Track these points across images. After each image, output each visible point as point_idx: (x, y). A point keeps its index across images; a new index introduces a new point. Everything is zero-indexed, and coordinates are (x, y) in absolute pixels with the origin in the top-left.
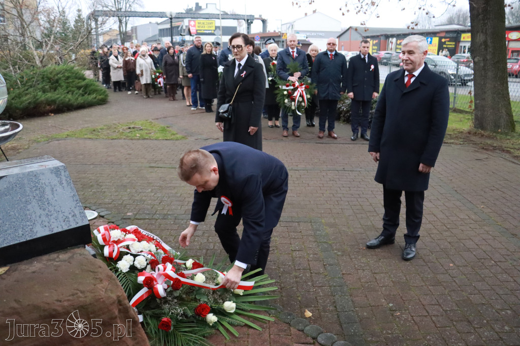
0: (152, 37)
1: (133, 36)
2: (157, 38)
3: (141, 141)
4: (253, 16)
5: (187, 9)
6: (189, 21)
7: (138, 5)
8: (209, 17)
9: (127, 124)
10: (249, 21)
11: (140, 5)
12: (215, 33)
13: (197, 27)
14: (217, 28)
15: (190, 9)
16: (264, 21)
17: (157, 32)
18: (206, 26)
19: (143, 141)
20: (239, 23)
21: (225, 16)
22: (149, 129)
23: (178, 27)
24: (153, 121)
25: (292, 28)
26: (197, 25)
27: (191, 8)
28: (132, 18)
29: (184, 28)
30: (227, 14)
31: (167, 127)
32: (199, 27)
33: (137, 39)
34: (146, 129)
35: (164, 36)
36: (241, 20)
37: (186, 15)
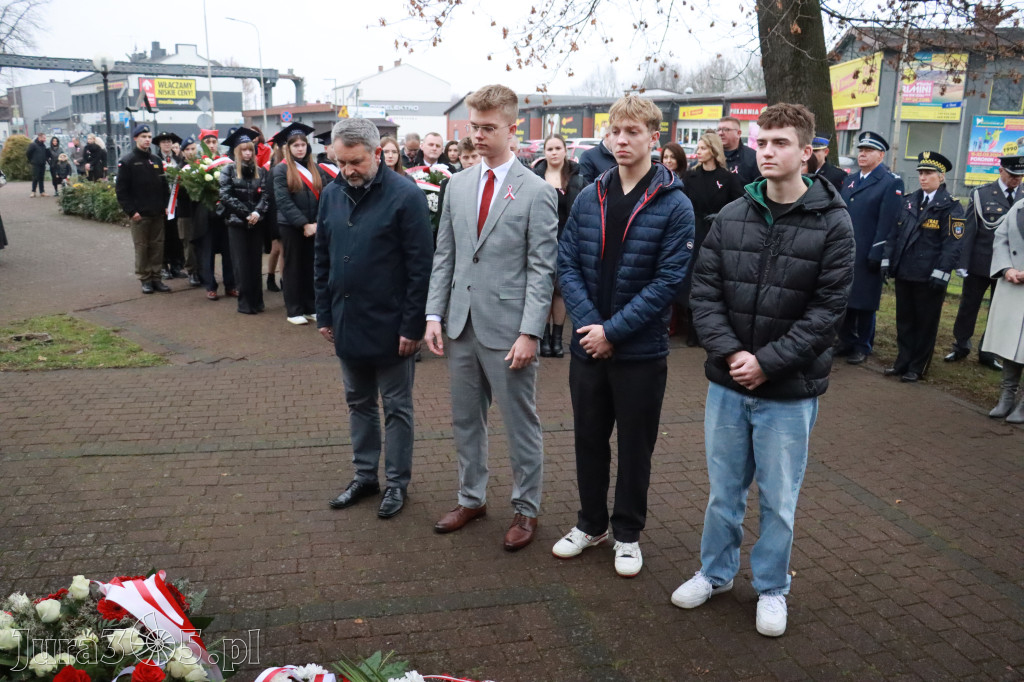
0: (58, 112)
1: (13, 109)
2: (70, 113)
3: (51, 376)
4: (276, 71)
5: (134, 55)
6: (140, 81)
7: (19, 42)
8: (182, 71)
9: (12, 328)
10: (268, 81)
11: (26, 42)
12: (199, 105)
13: (157, 92)
14: (200, 95)
15: (140, 54)
16: (298, 82)
17: (69, 103)
18: (176, 90)
19: (55, 374)
20: (246, 85)
21: (218, 71)
22: (70, 340)
23: (117, 92)
24: (77, 317)
25: (358, 95)
26: (157, 88)
27: (142, 52)
28: (8, 69)
29: (131, 93)
30: (221, 67)
31: (115, 331)
32: (161, 92)
33: (22, 115)
34: (62, 341)
35: (84, 112)
36: (249, 80)
37: (134, 68)
